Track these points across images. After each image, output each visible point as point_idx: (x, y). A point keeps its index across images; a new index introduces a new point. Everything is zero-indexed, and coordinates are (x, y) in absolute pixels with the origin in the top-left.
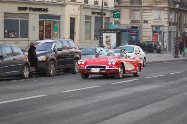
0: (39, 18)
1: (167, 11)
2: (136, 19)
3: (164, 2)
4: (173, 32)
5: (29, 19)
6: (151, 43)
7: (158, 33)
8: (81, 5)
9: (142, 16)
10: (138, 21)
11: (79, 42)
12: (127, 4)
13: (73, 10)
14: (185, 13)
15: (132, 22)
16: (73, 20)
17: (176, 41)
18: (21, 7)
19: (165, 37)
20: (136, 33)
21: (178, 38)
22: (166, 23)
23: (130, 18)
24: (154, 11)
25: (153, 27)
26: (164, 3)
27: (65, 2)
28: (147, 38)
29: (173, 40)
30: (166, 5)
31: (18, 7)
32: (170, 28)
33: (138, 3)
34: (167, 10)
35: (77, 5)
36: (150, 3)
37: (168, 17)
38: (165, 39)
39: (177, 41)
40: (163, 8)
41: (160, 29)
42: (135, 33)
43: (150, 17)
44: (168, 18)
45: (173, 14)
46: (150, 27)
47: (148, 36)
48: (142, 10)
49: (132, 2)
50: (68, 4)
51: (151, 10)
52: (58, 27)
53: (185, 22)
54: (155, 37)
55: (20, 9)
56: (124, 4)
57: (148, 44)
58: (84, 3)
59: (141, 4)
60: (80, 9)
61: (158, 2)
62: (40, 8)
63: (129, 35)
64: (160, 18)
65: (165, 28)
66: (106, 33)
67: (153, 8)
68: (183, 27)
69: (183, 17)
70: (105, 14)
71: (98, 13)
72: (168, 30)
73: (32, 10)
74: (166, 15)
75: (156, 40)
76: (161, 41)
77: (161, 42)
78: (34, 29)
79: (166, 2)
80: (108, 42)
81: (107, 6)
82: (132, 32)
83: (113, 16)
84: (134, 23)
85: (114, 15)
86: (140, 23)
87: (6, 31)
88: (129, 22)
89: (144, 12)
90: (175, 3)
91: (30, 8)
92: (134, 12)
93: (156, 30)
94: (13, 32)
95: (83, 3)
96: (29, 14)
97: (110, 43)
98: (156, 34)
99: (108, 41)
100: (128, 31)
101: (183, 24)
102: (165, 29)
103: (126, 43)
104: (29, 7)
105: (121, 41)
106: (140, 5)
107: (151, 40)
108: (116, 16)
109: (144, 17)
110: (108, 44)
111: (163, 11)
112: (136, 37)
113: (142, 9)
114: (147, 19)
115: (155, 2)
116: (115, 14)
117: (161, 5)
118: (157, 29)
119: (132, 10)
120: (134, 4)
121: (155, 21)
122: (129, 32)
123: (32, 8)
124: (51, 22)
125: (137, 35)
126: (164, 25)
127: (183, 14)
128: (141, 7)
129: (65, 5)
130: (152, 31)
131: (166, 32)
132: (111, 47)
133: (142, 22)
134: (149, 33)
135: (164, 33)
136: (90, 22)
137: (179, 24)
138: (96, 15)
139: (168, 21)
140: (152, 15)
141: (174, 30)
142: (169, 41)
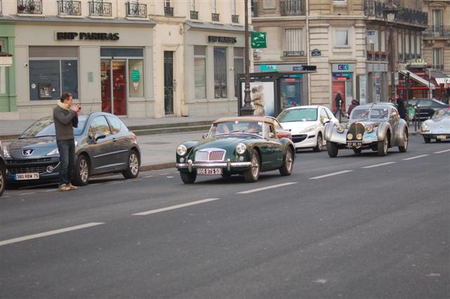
0: (101, 55)
1: (363, 27)
2: (295, 48)
3: (354, 7)
4: (376, 74)
5: (79, 59)
7: (345, 77)
8: (184, 24)
9: (308, 40)
10: (298, 52)
11: (183, 103)
12: (274, 15)
13: (170, 34)
14: (400, 30)
15: (286, 54)
16: (169, 55)
18: (62, 33)
22: (361, 53)
23: (281, 46)
24: (334, 29)
25: (333, 65)
26: (354, 10)
27: (153, 18)
28: (320, 89)
29: (378, 93)
30: (360, 14)
31: (56, 32)
32: (371, 65)
33: (297, 12)
34: (362, 25)
35: (178, 23)
36: (323, 12)
37: (364, 41)
38: (361, 89)
40: (353, 22)
41: (347, 67)
42: (293, 80)
43: (325, 42)
44: (364, 43)
45: (375, 33)
46: (328, 65)
47: (323, 84)
49: (284, 12)
50: (158, 21)
51: (327, 27)
52: (141, 72)
53: (400, 51)
54: (338, 87)
55: (61, 36)
56: (266, 15)
58: (192, 18)
59: (304, 14)
60: (184, 32)
61: (340, 8)
62: (102, 34)
64: (347, 43)
65: (360, 65)
66: (253, 82)
67: (331, 22)
68: (398, 63)
69: (395, 39)
70: (235, 41)
71: (220, 39)
72: (365, 70)
73: (86, 39)
74: (360, 36)
76: (352, 96)
78: (91, 79)
79: (360, 7)
80: (258, 101)
81: (237, 22)
82: (286, 78)
83: (252, 45)
84: (291, 56)
85: (252, 41)
86: (303, 56)
87: (34, 86)
88: (279, 56)
89: (311, 32)
90: (387, 12)
91: (81, 33)
92: (288, 33)
93: (340, 71)
94: (48, 86)
95: (188, 18)
96: (78, 46)
97: (262, 103)
98: (339, 79)
99: (257, 99)
101: (396, 54)
102: (360, 68)
104: (78, 33)
106: (302, 17)
107: (330, 94)
108: (258, 44)
109: (312, 42)
110: (257, 104)
111: (353, 28)
112: (296, 88)
113: (307, 27)
114: (319, 48)
115: (336, 8)
116: (256, 38)
117: (349, 14)
118: (342, 68)
119: (285, 27)
120: (289, 15)
121: (338, 50)
123: (84, 34)
124: (125, 63)
125: (299, 84)
126: (357, 58)
127: (395, 34)
128: (305, 20)
129: (152, 25)
130: (331, 74)
131: (364, 75)
133: (309, 54)
134: (324, 77)
135: (358, 78)
136: (205, 59)
137: (389, 57)
138: (217, 44)
139: (365, 49)
140: (330, 39)
141: (379, 69)
142: (369, 95)
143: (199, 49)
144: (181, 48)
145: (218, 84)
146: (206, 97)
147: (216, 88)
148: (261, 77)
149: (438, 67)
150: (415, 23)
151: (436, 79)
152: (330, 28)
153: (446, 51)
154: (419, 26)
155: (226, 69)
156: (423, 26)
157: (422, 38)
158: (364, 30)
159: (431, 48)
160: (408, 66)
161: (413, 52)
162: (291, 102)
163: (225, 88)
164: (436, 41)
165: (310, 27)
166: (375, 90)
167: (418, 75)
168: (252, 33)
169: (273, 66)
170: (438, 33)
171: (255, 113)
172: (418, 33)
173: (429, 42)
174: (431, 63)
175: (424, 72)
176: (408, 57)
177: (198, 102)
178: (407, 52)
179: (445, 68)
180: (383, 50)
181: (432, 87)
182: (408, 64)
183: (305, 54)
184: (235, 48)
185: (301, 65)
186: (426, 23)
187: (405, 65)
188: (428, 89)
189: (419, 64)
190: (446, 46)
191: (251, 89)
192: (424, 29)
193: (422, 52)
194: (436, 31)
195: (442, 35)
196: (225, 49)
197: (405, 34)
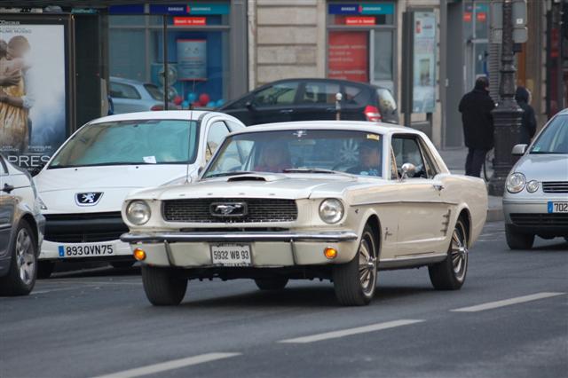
6: (315, 90)
7: (368, 16)
17: (503, 73)
19: (417, 48)
20: (210, 18)
21: (518, 48)
28: (289, 55)
38: (418, 57)
39: (511, 72)
42: (199, 23)
47: (298, 40)
54: (345, 50)
57: (296, 101)
63: (155, 34)
75: (350, 67)
76: (393, 78)
77: (390, 84)
80: (7, 91)
82: (179, 15)
97: (24, 98)
98: (352, 23)
99: (6, 83)
100: (147, 10)
103: (139, 97)
105: (103, 82)
107: (320, 72)
112: (209, 50)
122: (156, 18)
125: (212, 38)
130: (323, 7)
131: (426, 9)
132: (29, 124)
134: (301, 16)
135: (409, 18)
142: (448, 77)
148: (32, 6)
162: (191, 96)
166: (469, 59)
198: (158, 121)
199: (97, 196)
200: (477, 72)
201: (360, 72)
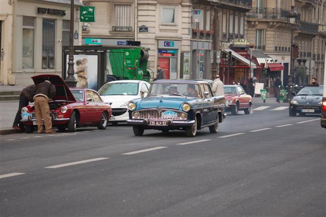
1: (189, 6)
2: (124, 23)
4: (200, 52)
7: (170, 53)
9: (136, 16)
10: (126, 28)
11: (10, 72)
14: (225, 11)
15: (115, 29)
21: (217, 64)
22: (187, 31)
23: (110, 22)
24: (161, 7)
25: (159, 41)
29: (201, 69)
32: (195, 43)
34: (188, 4)
37: (190, 19)
39: (215, 71)
40: (180, 1)
41: (173, 44)
43: (152, 19)
44: (190, 22)
45: (201, 12)
46: (154, 42)
48: (136, 5)
51: (155, 5)
53: (224, 31)
54: (163, 63)
60: (13, 3)
64: (173, 21)
65: (184, 43)
66: (78, 54)
68: (222, 42)
69: (220, 19)
70: (64, 14)
71: (49, 11)
72: (189, 47)
74: (187, 15)
76: (177, 72)
80: (81, 74)
83: (81, 19)
84: (120, 31)
86: (131, 31)
88: (108, 30)
89: (139, 9)
92: (118, 9)
93: (165, 47)
97: (86, 76)
98: (165, 55)
99: (81, 72)
101: (220, 34)
102: (185, 46)
105: (105, 72)
108: (86, 18)
109: (140, 18)
110: (81, 76)
111: (180, 6)
113: (136, 3)
114: (147, 25)
116: (84, 12)
118: (168, 44)
121: (164, 28)
126: (183, 36)
127: (220, 14)
130: (157, 51)
131: (187, 52)
132: (87, 83)
133: (137, 30)
135: (182, 54)
136: (33, 29)
137: (213, 35)
138: (46, 16)
139: (190, 27)
140: (157, 16)
141: (203, 47)
142: (192, 72)
143: (29, 20)
144: (10, 18)
145: (45, 55)
146: (33, 67)
147: (44, 59)
148: (86, 50)
149: (260, 47)
150: (239, 4)
151: (257, 59)
152: (158, 6)
153: (267, 33)
154: (243, 7)
155: (54, 41)
156: (247, 8)
157: (246, 19)
158: (191, 9)
159: (254, 29)
160: (231, 45)
161: (236, 32)
163: (52, 59)
164: (259, 22)
165: (138, 4)
166: (198, 67)
167: (240, 55)
168: (81, 7)
169: (98, 40)
170: (261, 15)
171: (78, 85)
172: (242, 14)
173: (253, 23)
174: (253, 43)
175: (246, 51)
176: (231, 37)
177: (25, 72)
178: (231, 31)
179: (267, 49)
180: (208, 29)
181: (253, 66)
182: (231, 43)
183: (133, 29)
184: (63, 20)
185: (125, 41)
186: (250, 4)
187: (229, 44)
188: (250, 68)
189: (242, 43)
190: (268, 27)
191: (75, 61)
192: (248, 11)
193: (246, 32)
194: (260, 13)
195: (265, 17)
196: (54, 21)
197: (230, 14)
198: (127, 83)
199: (111, 104)
200: (200, 71)
201: (167, 70)
